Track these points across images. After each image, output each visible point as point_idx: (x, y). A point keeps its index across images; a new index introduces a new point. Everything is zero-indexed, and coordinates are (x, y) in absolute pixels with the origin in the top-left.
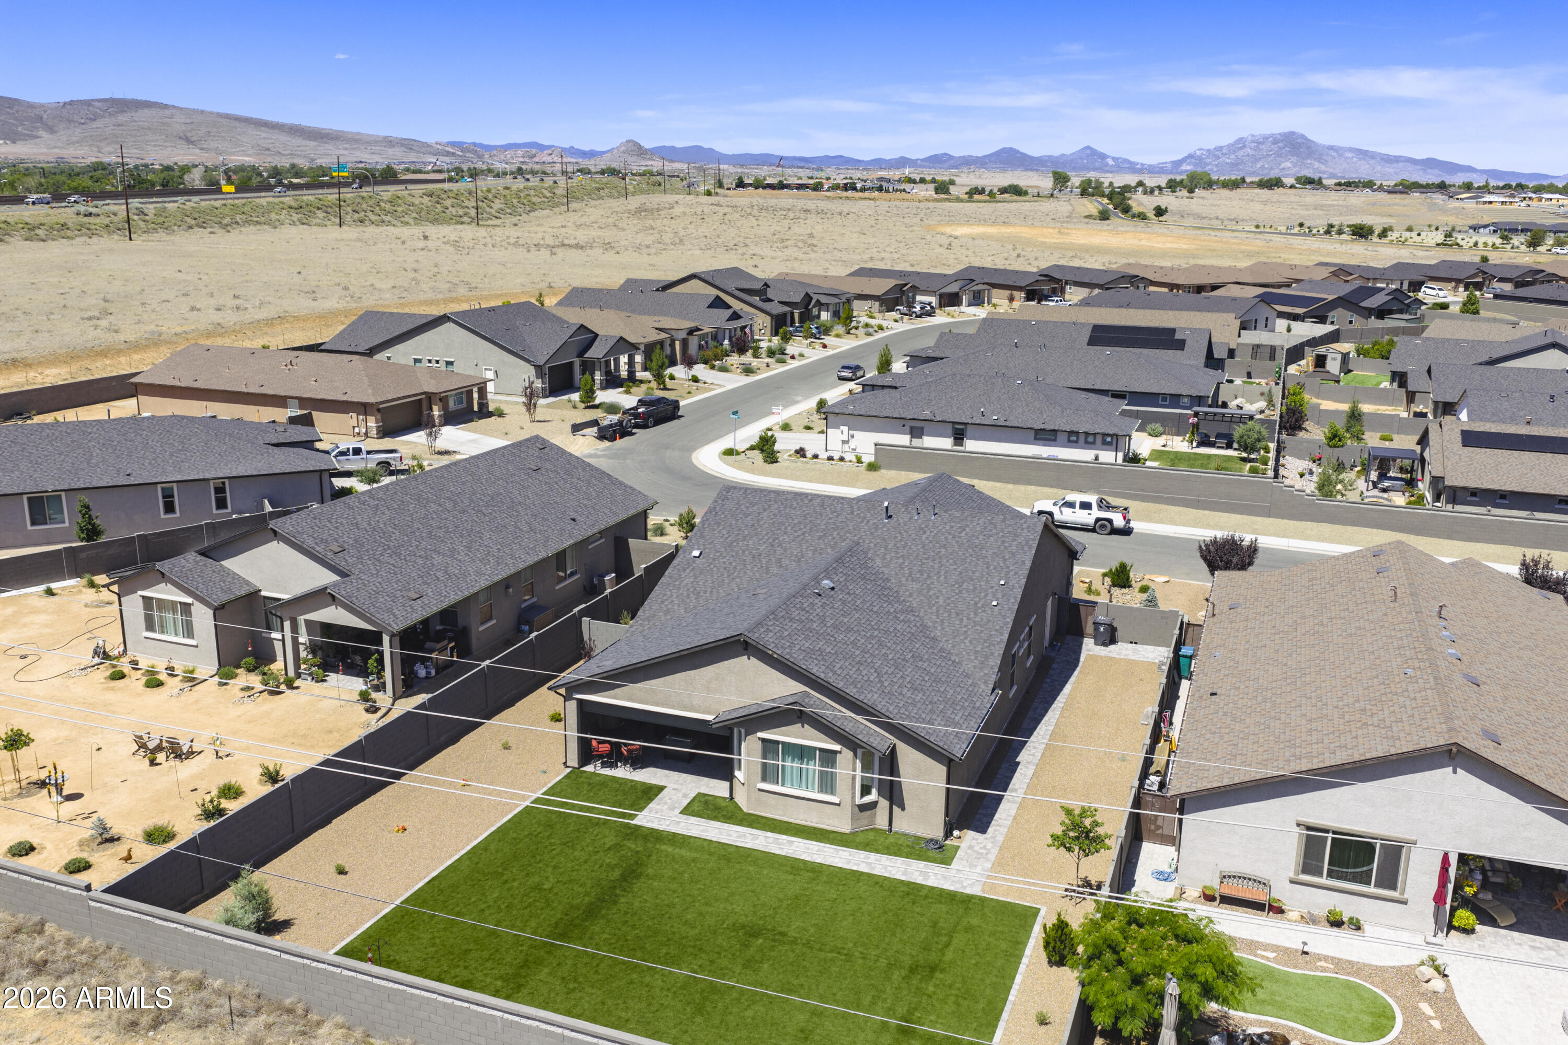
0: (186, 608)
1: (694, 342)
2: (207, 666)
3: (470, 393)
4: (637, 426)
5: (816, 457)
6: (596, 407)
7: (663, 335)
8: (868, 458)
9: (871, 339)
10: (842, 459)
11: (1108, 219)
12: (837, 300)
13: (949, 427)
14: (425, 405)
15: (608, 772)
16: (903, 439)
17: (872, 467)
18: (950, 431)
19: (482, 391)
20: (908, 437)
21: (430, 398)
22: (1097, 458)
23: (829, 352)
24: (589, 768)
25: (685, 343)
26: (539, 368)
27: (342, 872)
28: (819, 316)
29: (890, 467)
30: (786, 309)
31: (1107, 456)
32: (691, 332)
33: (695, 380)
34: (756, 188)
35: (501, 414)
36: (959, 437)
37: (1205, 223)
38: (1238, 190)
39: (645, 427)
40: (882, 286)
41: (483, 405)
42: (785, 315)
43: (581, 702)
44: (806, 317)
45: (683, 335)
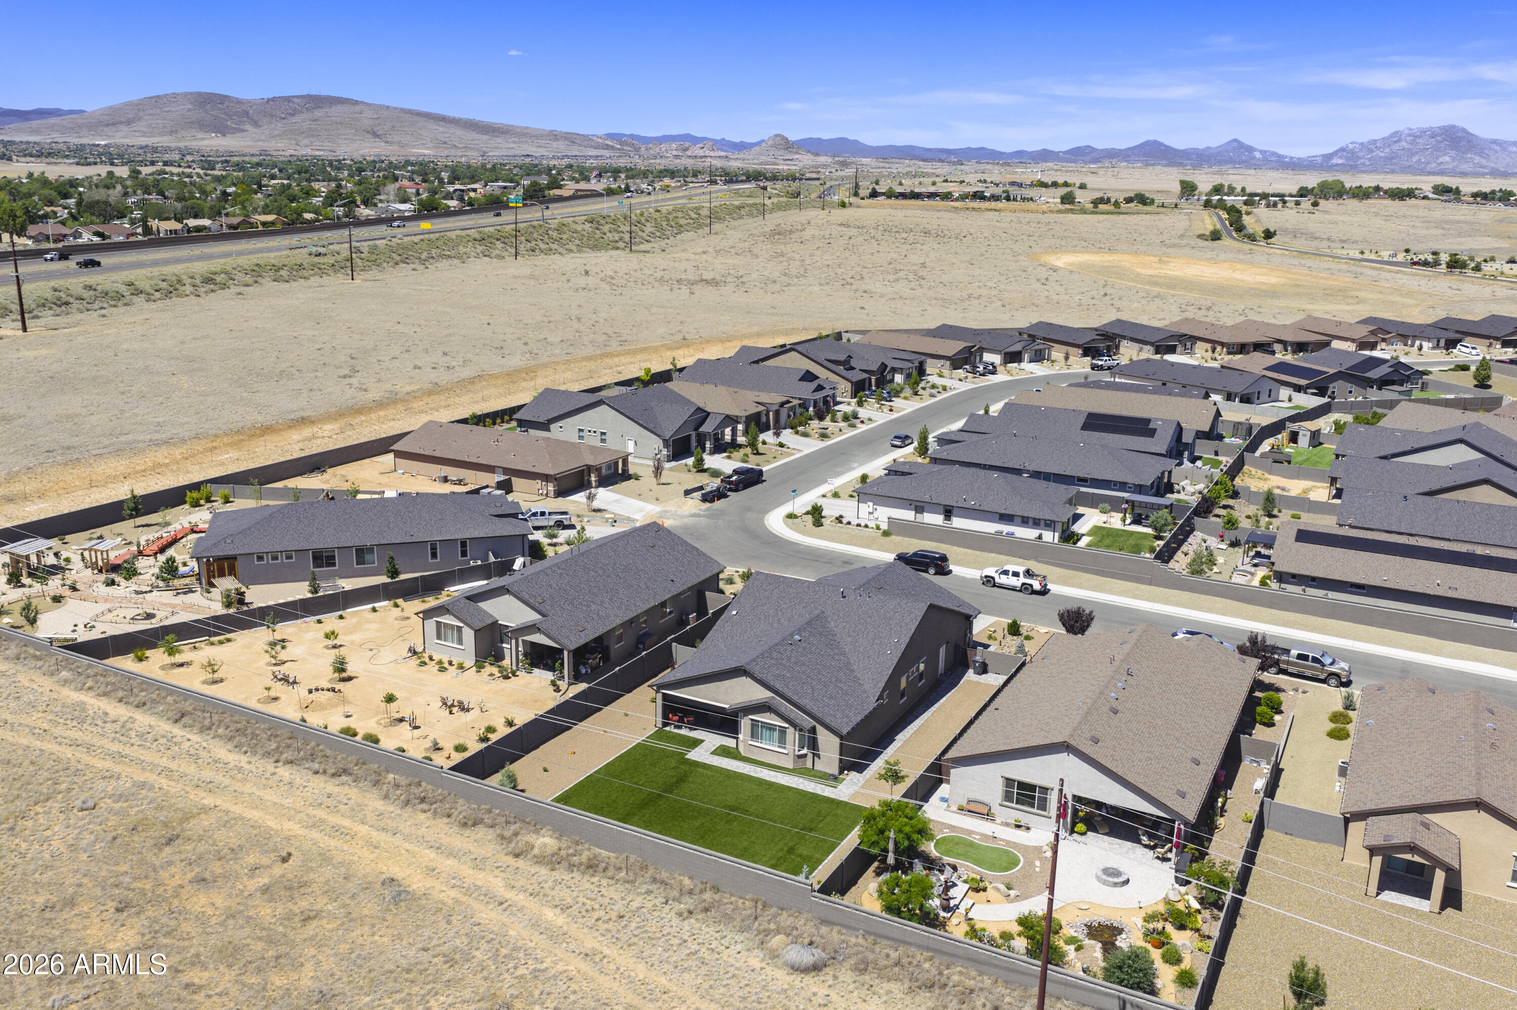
0: (459, 629)
1: (784, 413)
2: (470, 661)
3: (616, 463)
4: (730, 490)
5: (849, 523)
6: (704, 471)
7: (761, 408)
8: (884, 526)
9: (934, 400)
10: (866, 526)
11: (1219, 239)
12: (910, 365)
13: (942, 509)
14: (586, 473)
15: (676, 731)
16: (908, 515)
17: (886, 534)
18: (942, 510)
19: (625, 462)
20: (913, 513)
21: (589, 469)
22: (1040, 537)
23: (895, 415)
24: (668, 729)
25: (777, 413)
26: (666, 443)
27: (546, 770)
28: (892, 381)
29: (898, 534)
30: (866, 376)
31: (1049, 536)
32: (782, 405)
33: (781, 445)
34: (889, 197)
35: (637, 478)
36: (948, 513)
37: (1312, 246)
38: (1370, 201)
39: (736, 490)
40: (953, 347)
41: (625, 471)
42: (864, 380)
43: (664, 694)
44: (883, 382)
45: (776, 407)
